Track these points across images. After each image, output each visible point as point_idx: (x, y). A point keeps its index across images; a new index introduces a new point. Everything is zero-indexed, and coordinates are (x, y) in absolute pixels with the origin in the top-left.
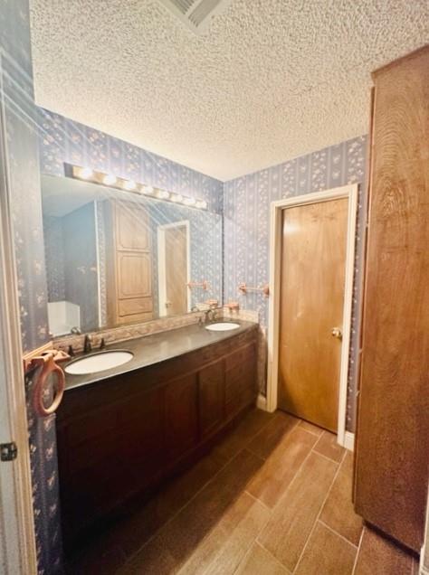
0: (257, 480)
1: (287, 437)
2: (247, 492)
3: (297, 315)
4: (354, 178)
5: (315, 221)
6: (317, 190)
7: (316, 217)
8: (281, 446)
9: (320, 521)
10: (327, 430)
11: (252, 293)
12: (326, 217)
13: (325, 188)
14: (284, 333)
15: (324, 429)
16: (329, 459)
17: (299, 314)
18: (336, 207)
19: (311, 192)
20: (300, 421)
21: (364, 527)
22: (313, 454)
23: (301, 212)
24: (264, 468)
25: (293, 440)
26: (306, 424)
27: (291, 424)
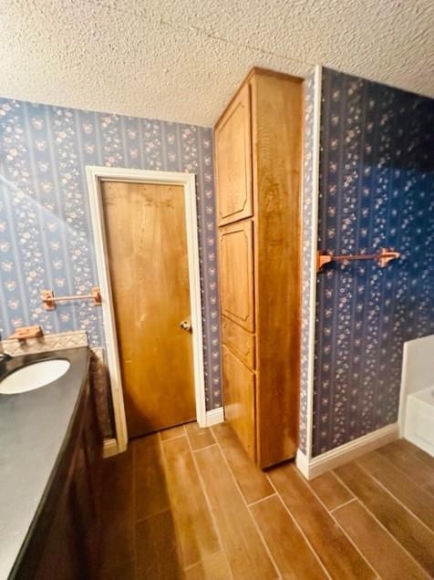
0: (182, 539)
1: (164, 460)
2: (186, 569)
3: (139, 320)
4: (190, 167)
5: (149, 205)
6: (153, 168)
7: (150, 201)
8: (168, 476)
9: (250, 505)
10: (186, 423)
11: (69, 304)
12: (161, 202)
13: (162, 169)
14: (125, 345)
15: (181, 425)
16: (208, 447)
17: (143, 317)
18: (171, 193)
19: (146, 169)
20: (159, 434)
21: (266, 474)
22: (196, 454)
23: (129, 191)
24: (176, 517)
25: (172, 460)
26: (166, 432)
27: (154, 444)
